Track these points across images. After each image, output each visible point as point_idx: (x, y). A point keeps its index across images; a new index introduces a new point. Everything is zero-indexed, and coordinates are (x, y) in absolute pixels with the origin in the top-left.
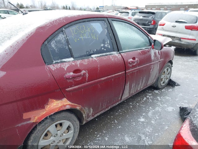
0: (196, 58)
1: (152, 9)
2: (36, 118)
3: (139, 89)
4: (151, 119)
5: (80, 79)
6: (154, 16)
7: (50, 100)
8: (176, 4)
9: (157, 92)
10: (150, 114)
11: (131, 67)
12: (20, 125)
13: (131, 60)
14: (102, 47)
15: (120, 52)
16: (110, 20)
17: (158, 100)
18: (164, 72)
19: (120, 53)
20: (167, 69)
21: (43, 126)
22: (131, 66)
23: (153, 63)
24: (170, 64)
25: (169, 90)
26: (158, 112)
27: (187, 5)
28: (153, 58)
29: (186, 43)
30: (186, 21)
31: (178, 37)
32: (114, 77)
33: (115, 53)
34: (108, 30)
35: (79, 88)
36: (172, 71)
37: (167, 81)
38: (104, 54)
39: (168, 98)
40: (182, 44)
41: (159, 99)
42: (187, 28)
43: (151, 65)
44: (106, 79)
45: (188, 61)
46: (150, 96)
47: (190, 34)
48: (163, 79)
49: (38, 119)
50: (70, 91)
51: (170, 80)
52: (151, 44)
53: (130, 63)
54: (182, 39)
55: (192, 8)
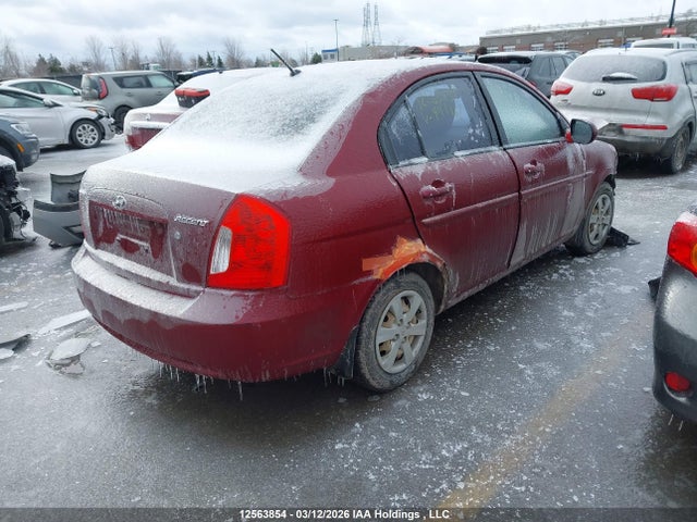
0: (671, 181)
1: (503, 50)
2: (381, 270)
3: (544, 245)
4: (583, 310)
5: (443, 201)
6: (528, 69)
7: (399, 239)
8: (585, 27)
9: (581, 260)
10: (579, 301)
11: (530, 183)
12: (357, 282)
13: (529, 165)
14: (470, 135)
15: (506, 146)
16: (478, 74)
17: (589, 275)
18: (597, 207)
19: (505, 149)
20: (604, 199)
21: (384, 295)
22: (530, 179)
23: (572, 178)
24: (608, 186)
25: (614, 255)
26: (596, 297)
27: (621, 28)
28: (571, 165)
29: (638, 140)
30: (633, 77)
31: (614, 124)
32: (502, 202)
33: (495, 149)
34: (477, 98)
35: (442, 221)
36: (616, 206)
37: (604, 232)
38: (476, 151)
39: (613, 270)
40: (626, 142)
41: (593, 273)
42: (638, 94)
43: (569, 182)
44: (486, 206)
45: (651, 190)
46: (566, 270)
47: (648, 113)
48: (595, 226)
49: (385, 273)
50: (428, 225)
51: (612, 231)
52: (562, 133)
53: (527, 173)
54: (625, 130)
55: (637, 36)
